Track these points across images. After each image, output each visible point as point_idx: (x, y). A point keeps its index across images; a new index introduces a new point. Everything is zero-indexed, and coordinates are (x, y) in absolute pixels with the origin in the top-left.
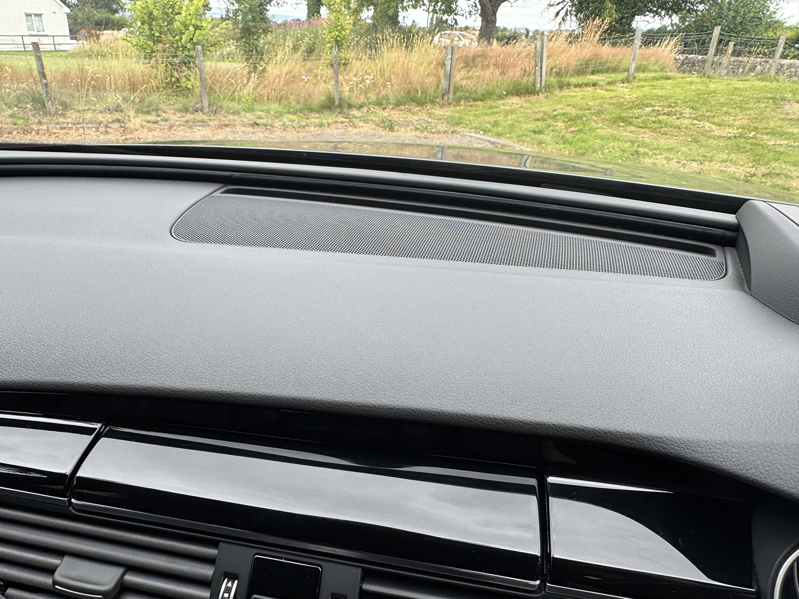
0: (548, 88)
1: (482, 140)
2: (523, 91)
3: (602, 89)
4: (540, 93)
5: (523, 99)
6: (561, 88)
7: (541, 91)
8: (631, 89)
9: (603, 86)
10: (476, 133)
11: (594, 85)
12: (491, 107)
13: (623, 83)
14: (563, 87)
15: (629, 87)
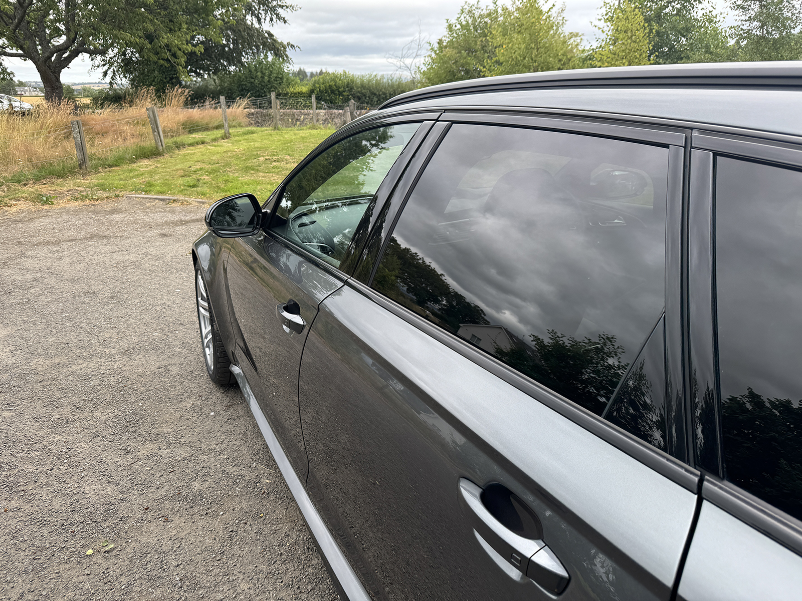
2: (150, 154)
3: (211, 146)
5: (153, 160)
6: (178, 148)
7: (165, 152)
8: (233, 143)
9: (209, 143)
11: (203, 143)
13: (223, 139)
15: (230, 141)
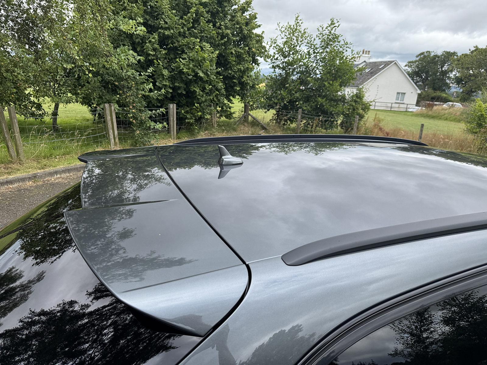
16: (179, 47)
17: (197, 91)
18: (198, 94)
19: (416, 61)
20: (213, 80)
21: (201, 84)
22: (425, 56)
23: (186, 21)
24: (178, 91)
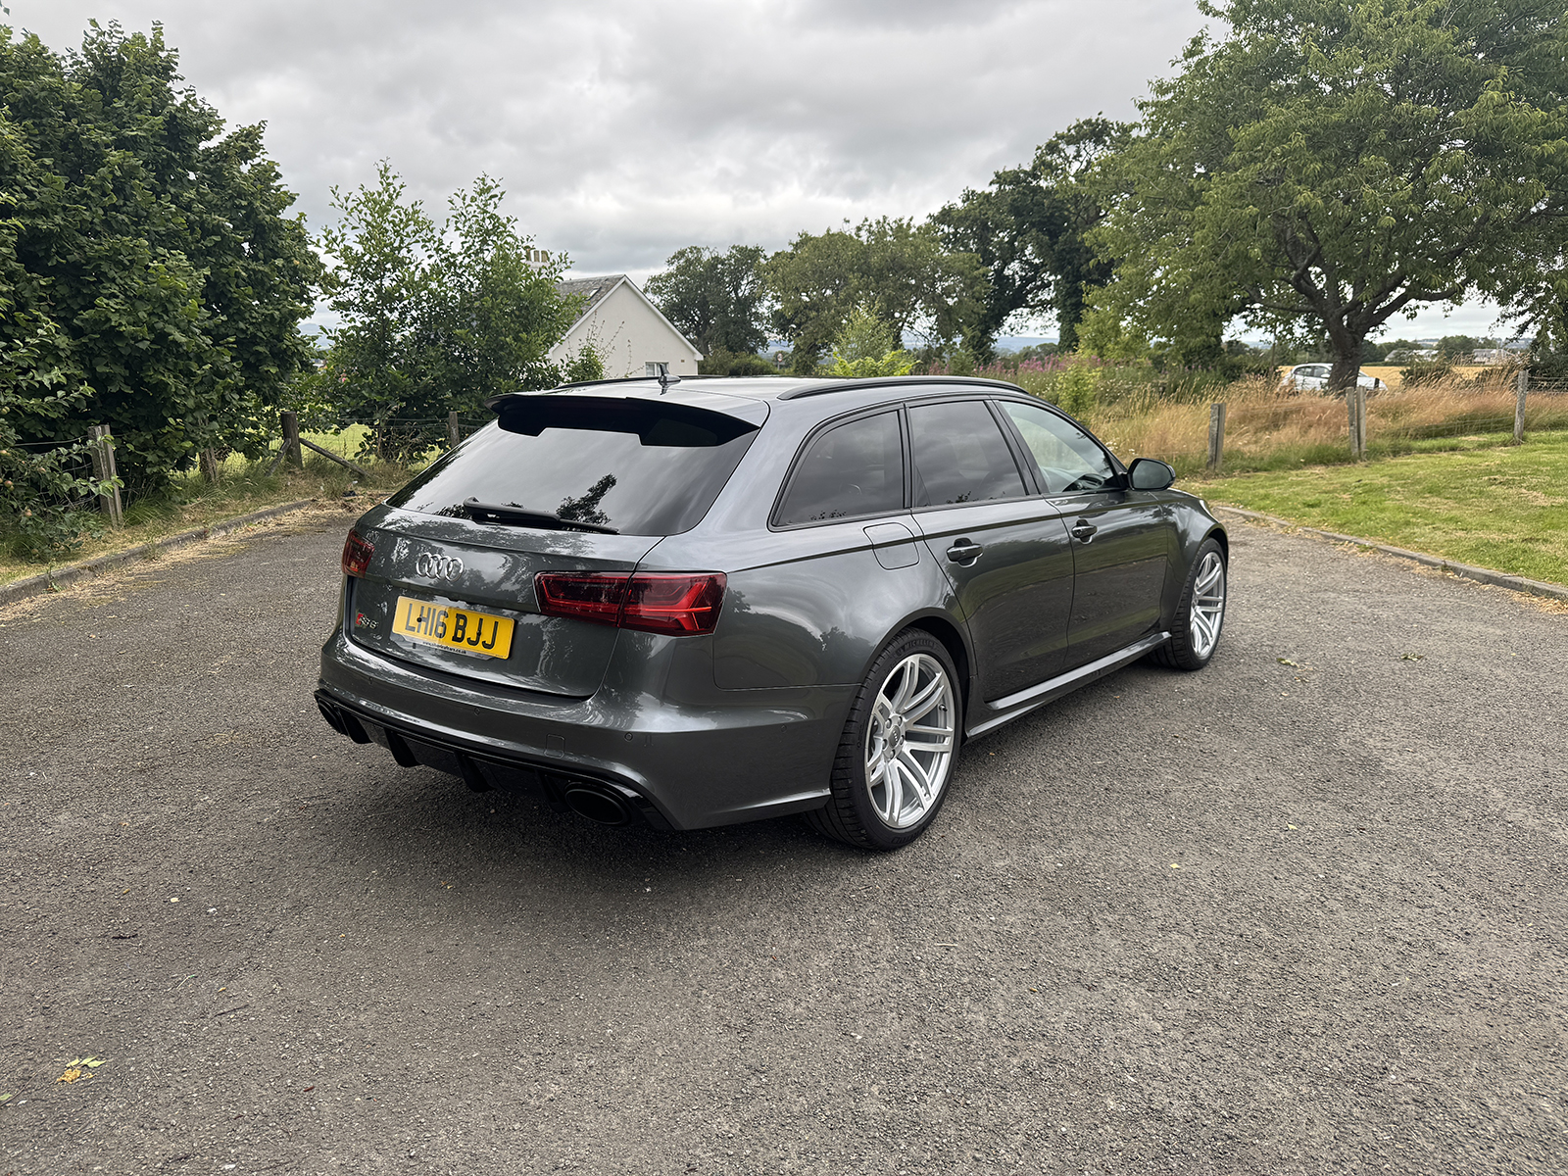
0: (1375, 454)
1: (1237, 513)
2: (1332, 459)
3: (1462, 455)
4: (1359, 461)
5: (1331, 468)
6: (1396, 453)
7: (1360, 457)
10: (1234, 507)
12: (1275, 479)
13: (1504, 446)
14: (1399, 452)
15: (1511, 450)
16: (88, 264)
17: (171, 381)
18: (173, 390)
19: (670, 276)
20: (207, 348)
21: (176, 364)
22: (687, 260)
23: (94, 188)
24: (109, 388)
